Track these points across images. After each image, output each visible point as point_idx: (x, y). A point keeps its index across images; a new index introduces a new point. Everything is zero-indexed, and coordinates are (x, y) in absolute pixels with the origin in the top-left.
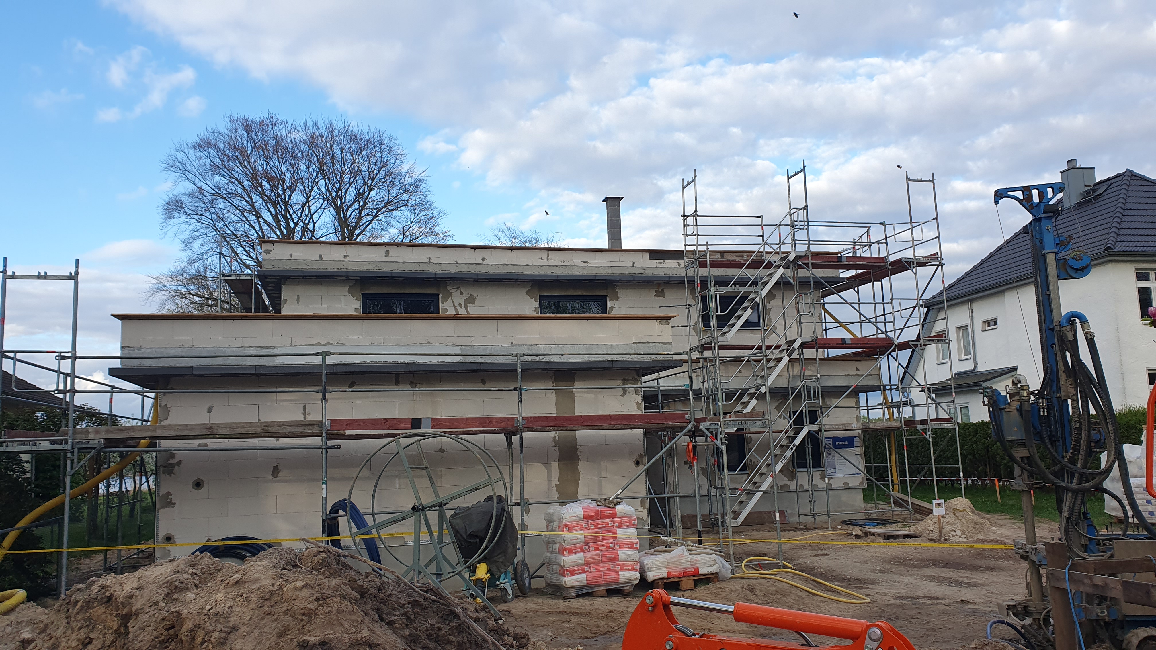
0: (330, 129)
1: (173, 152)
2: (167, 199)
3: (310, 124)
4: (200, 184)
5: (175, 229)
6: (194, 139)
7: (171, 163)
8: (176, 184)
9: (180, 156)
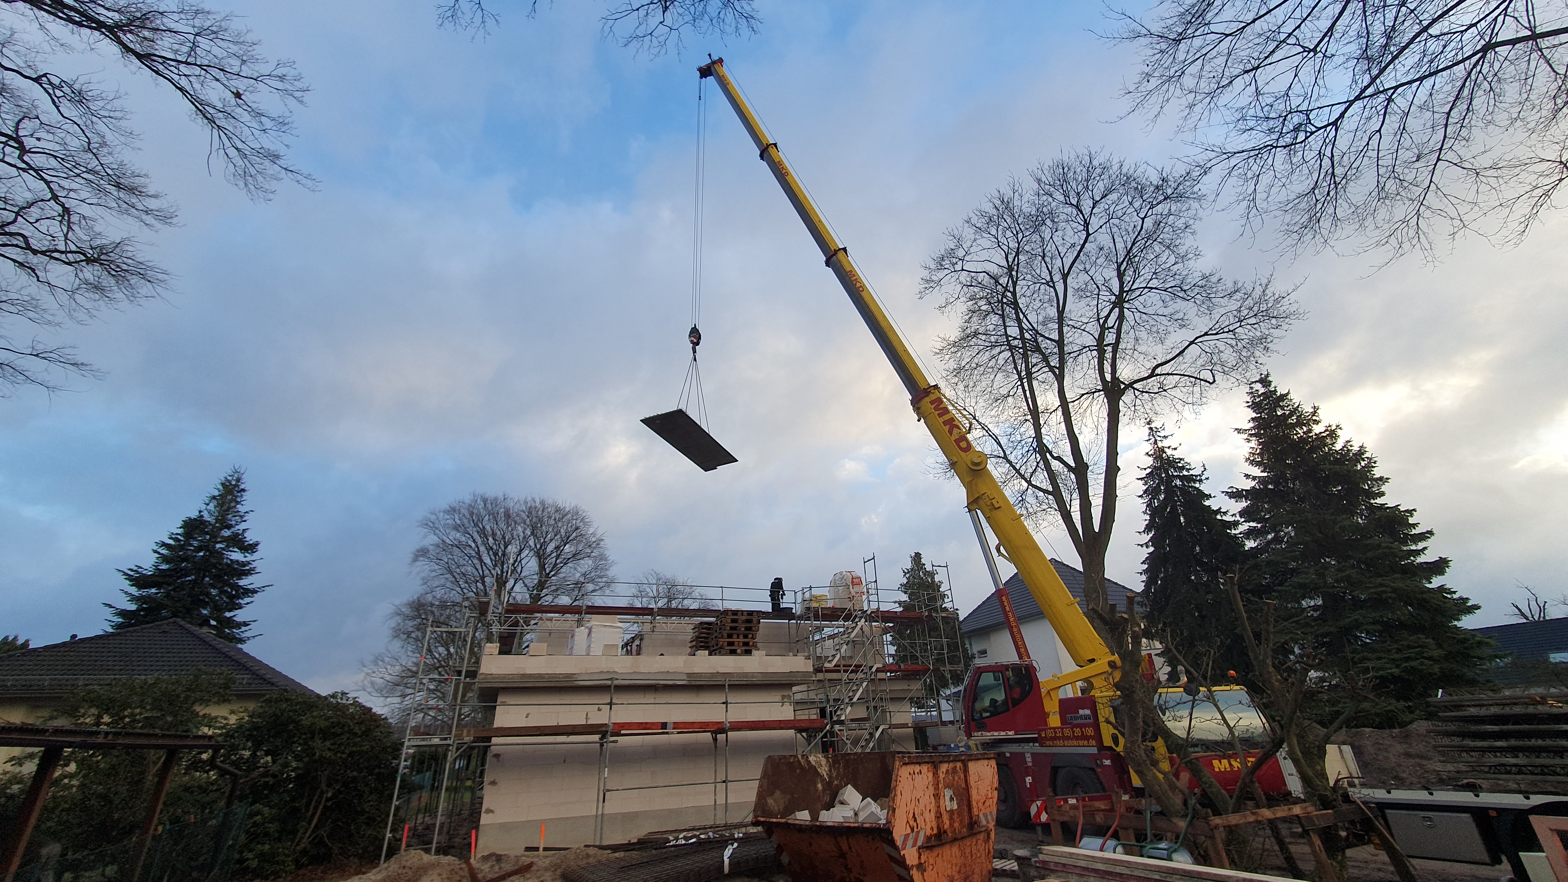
0: (542, 503)
1: (429, 515)
2: (418, 547)
3: (529, 499)
4: (445, 538)
5: (418, 569)
6: (445, 506)
7: (424, 522)
8: (425, 537)
9: (433, 517)
